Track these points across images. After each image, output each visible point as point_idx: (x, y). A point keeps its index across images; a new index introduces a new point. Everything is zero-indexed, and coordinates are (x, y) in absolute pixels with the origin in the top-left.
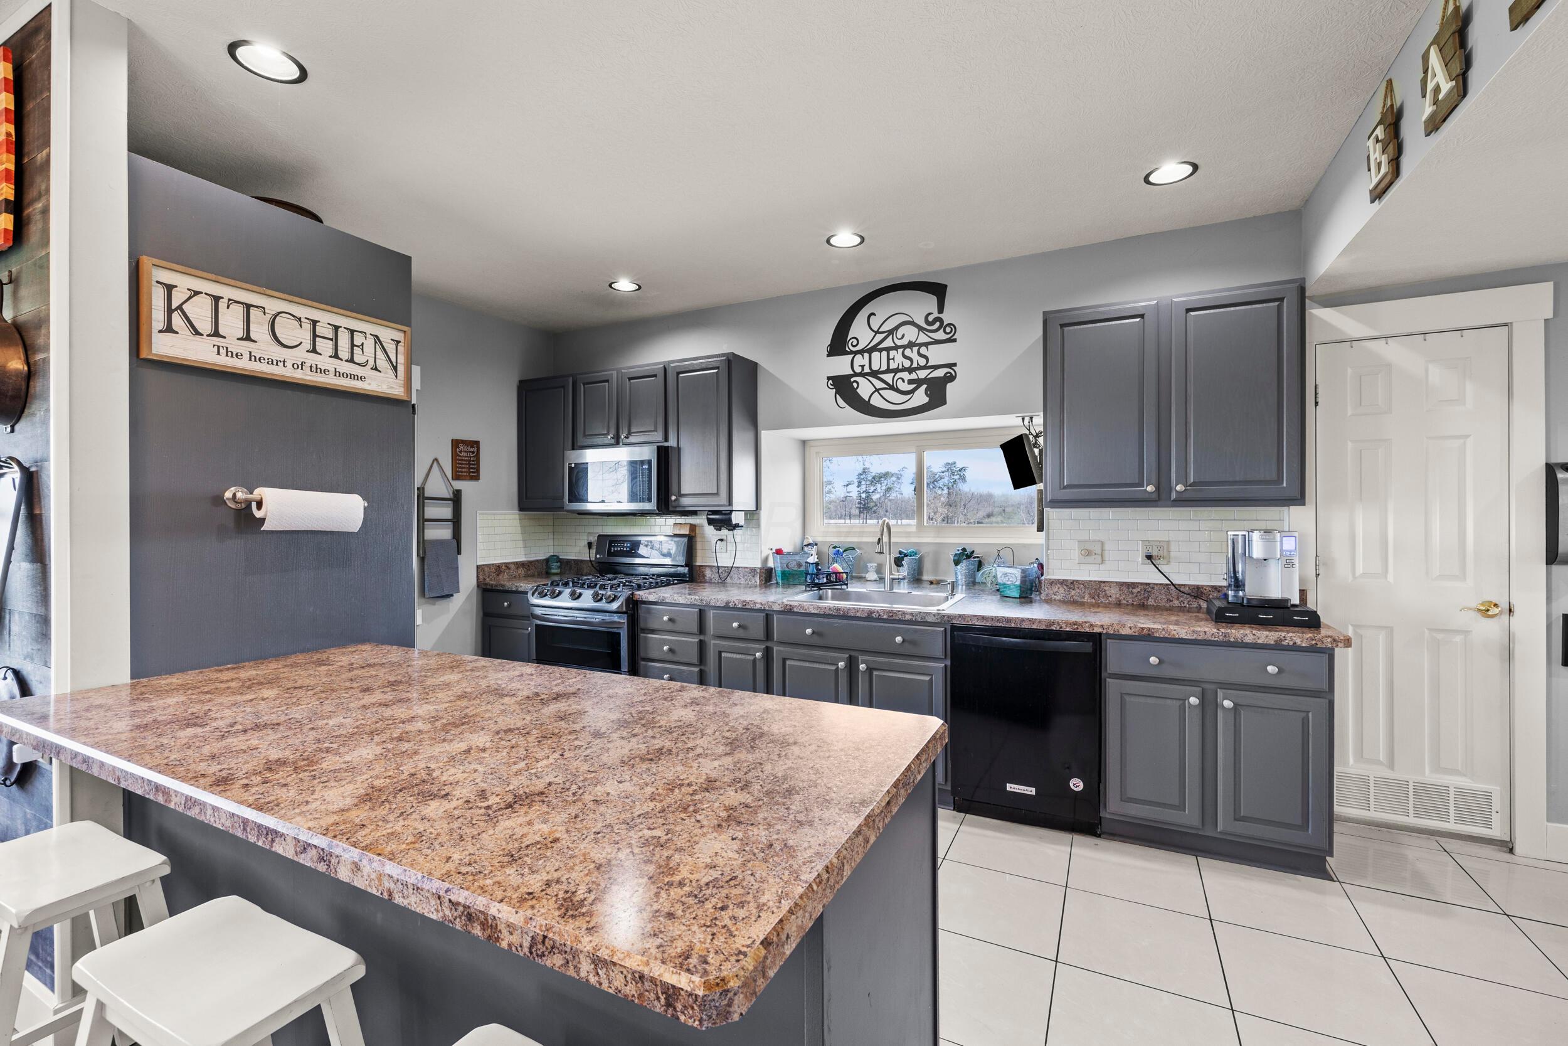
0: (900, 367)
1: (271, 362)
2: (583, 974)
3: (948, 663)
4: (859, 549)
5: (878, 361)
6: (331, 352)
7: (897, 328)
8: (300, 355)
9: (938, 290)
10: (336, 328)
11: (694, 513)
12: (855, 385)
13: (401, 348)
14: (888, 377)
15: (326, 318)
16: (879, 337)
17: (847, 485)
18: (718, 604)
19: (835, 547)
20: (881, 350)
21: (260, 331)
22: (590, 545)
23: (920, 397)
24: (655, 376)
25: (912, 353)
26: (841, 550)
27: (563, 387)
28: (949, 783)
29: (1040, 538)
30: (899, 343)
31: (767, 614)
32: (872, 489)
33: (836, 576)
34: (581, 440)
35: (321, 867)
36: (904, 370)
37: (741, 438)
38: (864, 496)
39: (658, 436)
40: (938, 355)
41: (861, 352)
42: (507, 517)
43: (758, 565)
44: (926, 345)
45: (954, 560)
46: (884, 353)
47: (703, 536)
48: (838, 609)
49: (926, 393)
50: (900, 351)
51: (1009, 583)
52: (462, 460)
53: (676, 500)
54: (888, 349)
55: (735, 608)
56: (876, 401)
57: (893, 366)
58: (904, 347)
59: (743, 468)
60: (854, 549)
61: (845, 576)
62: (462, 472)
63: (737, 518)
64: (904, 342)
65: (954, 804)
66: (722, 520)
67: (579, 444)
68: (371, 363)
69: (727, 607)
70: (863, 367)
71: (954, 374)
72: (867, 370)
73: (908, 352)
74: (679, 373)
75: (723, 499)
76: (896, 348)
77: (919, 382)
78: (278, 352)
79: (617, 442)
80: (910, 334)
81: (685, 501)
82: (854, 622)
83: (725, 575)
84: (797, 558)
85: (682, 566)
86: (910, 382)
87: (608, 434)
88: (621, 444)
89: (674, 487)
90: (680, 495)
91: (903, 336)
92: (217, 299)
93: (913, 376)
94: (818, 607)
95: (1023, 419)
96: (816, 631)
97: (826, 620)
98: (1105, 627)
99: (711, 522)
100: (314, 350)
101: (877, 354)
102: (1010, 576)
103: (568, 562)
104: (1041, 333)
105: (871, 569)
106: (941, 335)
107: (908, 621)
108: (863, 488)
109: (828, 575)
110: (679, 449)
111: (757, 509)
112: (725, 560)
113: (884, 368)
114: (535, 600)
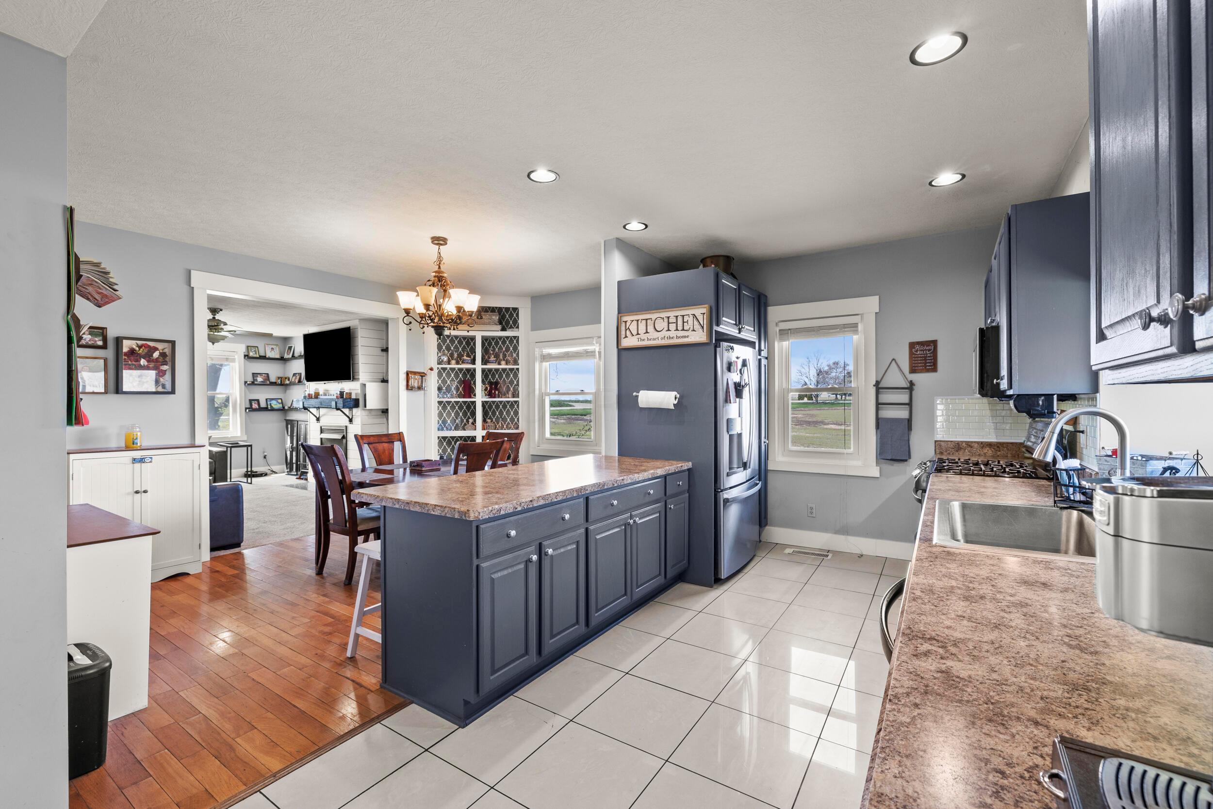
1: (654, 339)
6: (675, 328)
8: (664, 333)
10: (677, 316)
13: (705, 316)
15: (672, 314)
21: (651, 329)
52: (918, 357)
62: (917, 366)
68: (692, 328)
78: (657, 335)
92: (637, 321)
100: (669, 330)
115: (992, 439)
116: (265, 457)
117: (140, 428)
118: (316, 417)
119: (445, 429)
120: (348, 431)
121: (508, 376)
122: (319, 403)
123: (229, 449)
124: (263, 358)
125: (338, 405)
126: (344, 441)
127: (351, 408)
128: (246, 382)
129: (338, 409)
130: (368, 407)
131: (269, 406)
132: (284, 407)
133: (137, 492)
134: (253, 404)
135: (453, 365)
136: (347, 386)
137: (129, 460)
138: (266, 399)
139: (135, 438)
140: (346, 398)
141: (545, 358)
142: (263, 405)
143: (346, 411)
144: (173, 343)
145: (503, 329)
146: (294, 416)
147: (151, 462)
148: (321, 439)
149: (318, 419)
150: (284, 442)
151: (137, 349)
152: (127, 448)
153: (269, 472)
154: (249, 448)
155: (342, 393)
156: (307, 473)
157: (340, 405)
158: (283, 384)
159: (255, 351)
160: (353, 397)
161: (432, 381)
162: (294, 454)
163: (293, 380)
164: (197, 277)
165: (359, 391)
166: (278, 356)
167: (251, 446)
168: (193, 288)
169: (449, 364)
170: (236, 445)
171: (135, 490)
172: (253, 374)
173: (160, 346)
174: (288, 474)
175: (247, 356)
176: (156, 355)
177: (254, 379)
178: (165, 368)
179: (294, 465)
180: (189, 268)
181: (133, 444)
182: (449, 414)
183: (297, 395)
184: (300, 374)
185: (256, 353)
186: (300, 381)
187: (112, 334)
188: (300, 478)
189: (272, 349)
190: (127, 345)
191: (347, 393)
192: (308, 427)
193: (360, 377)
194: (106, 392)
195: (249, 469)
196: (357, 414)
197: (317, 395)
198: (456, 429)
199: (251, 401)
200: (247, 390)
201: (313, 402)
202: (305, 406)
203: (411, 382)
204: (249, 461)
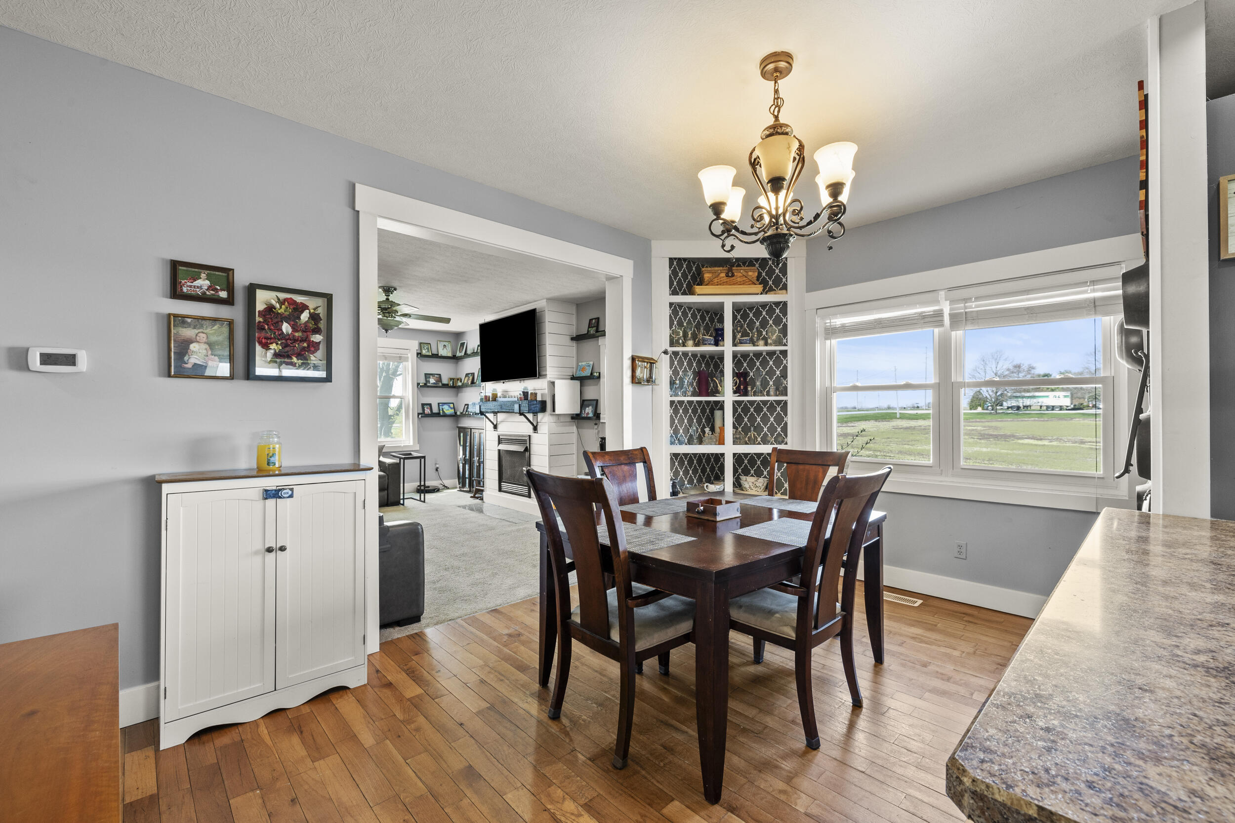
116: (437, 470)
117: (279, 437)
118: (493, 423)
119: (677, 442)
120: (531, 442)
121: (764, 363)
122: (499, 407)
123: (402, 460)
124: (435, 356)
125: (522, 408)
126: (527, 454)
127: (535, 413)
128: (418, 384)
129: (521, 414)
130: (557, 412)
131: (441, 412)
132: (456, 413)
133: (269, 550)
134: (425, 409)
135: (690, 348)
136: (530, 385)
137: (257, 494)
138: (439, 403)
139: (271, 455)
140: (531, 400)
141: (832, 332)
142: (435, 410)
143: (530, 416)
144: (329, 298)
145: (765, 291)
146: (467, 423)
147: (291, 496)
148: (499, 451)
149: (495, 427)
150: (456, 453)
151: (278, 306)
152: (261, 472)
153: (441, 487)
154: (423, 460)
155: (525, 394)
156: (482, 491)
157: (525, 408)
158: (455, 386)
159: (428, 349)
160: (539, 398)
161: (663, 371)
162: (467, 467)
163: (466, 382)
164: (365, 195)
165: (546, 391)
166: (450, 355)
167: (424, 457)
168: (358, 211)
169: (684, 345)
170: (408, 456)
171: (267, 546)
172: (426, 374)
173: (312, 303)
174: (461, 491)
175: (420, 354)
176: (305, 316)
177: (426, 381)
178: (317, 338)
179: (467, 480)
180: (353, 180)
181: (268, 464)
182: (681, 421)
183: (472, 397)
184: (473, 374)
185: (428, 351)
186: (473, 382)
187: (241, 279)
188: (474, 497)
189: (445, 346)
190: (263, 298)
191: (532, 393)
192: (483, 436)
193: (548, 373)
194: (232, 377)
195: (422, 483)
196: (543, 421)
197: (495, 398)
198: (690, 442)
199: (423, 405)
200: (419, 393)
201: (491, 405)
202: (482, 410)
203: (638, 372)
204: (423, 475)
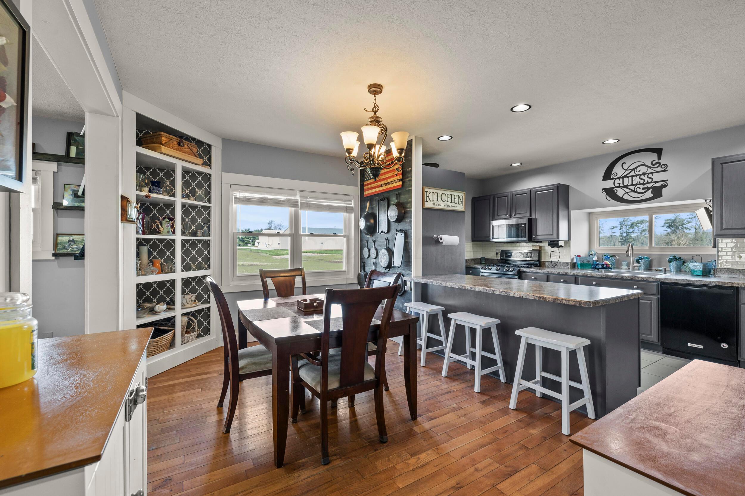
0: (638, 183)
1: (441, 205)
2: (564, 303)
3: (659, 296)
4: (618, 256)
5: (627, 181)
6: (451, 201)
7: (636, 168)
8: (446, 203)
9: (658, 151)
10: (452, 195)
11: (541, 242)
12: (616, 191)
13: (463, 198)
14: (632, 188)
15: (450, 193)
16: (627, 172)
17: (612, 229)
18: (555, 273)
19: (605, 255)
20: (628, 177)
21: (439, 199)
22: (497, 254)
23: (649, 194)
24: (526, 193)
25: (645, 177)
26: (609, 256)
27: (489, 199)
28: (660, 342)
29: (714, 252)
30: (637, 173)
31: (576, 277)
32: (631, 230)
33: (606, 266)
34: (496, 217)
35: (506, 294)
36: (640, 184)
37: (563, 214)
38: (625, 234)
39: (528, 214)
40: (657, 177)
41: (619, 178)
42: (469, 243)
43: (569, 261)
44: (652, 173)
45: (668, 261)
46: (630, 178)
47: (544, 250)
48: (607, 275)
49: (652, 193)
50: (638, 177)
51: (696, 269)
53: (535, 237)
54: (632, 176)
55: (562, 274)
56: (626, 197)
57: (634, 183)
58: (640, 175)
59: (563, 225)
60: (615, 256)
61: (610, 266)
63: (561, 243)
64: (641, 173)
65: (663, 351)
66: (554, 244)
67: (495, 218)
68: (458, 202)
69: (559, 274)
70: (619, 184)
71: (666, 184)
72: (621, 185)
73: (642, 177)
74: (536, 192)
75: (555, 236)
76: (636, 175)
77: (648, 189)
79: (510, 217)
80: (644, 169)
81: (539, 238)
82: (615, 280)
83: (554, 265)
84: (588, 259)
85: (536, 261)
86: (643, 189)
87: (507, 214)
88: (512, 218)
89: (534, 232)
90: (536, 235)
91: (640, 171)
92: (433, 193)
93: (645, 186)
94: (598, 275)
95: (706, 201)
96: (597, 283)
97: (602, 279)
98: (740, 284)
99: (549, 245)
100: (448, 202)
101: (627, 178)
102: (698, 266)
103: (488, 259)
104: (711, 167)
105: (624, 264)
106: (659, 169)
107: (640, 280)
108: (624, 230)
109: (602, 265)
110: (536, 219)
111: (569, 240)
112: (554, 259)
113: (630, 183)
114: (482, 271)
115: (473, 258)
141: (238, 200)
